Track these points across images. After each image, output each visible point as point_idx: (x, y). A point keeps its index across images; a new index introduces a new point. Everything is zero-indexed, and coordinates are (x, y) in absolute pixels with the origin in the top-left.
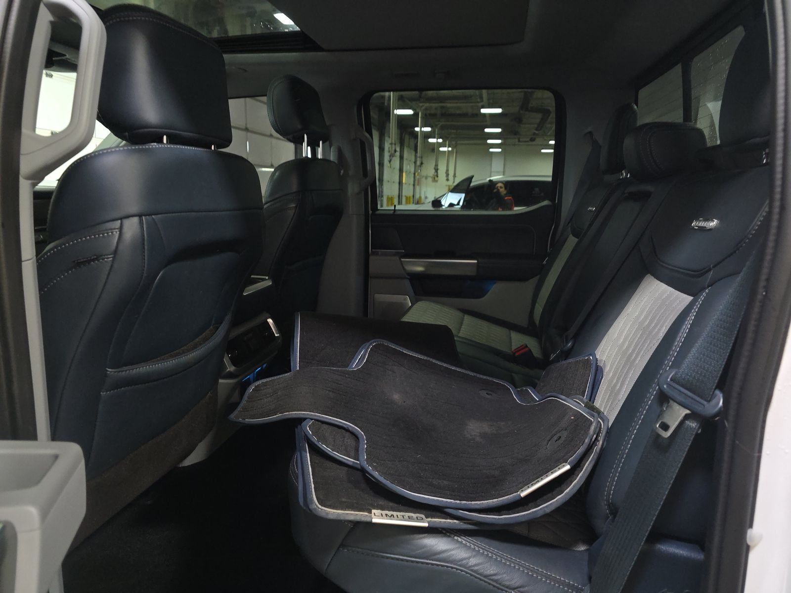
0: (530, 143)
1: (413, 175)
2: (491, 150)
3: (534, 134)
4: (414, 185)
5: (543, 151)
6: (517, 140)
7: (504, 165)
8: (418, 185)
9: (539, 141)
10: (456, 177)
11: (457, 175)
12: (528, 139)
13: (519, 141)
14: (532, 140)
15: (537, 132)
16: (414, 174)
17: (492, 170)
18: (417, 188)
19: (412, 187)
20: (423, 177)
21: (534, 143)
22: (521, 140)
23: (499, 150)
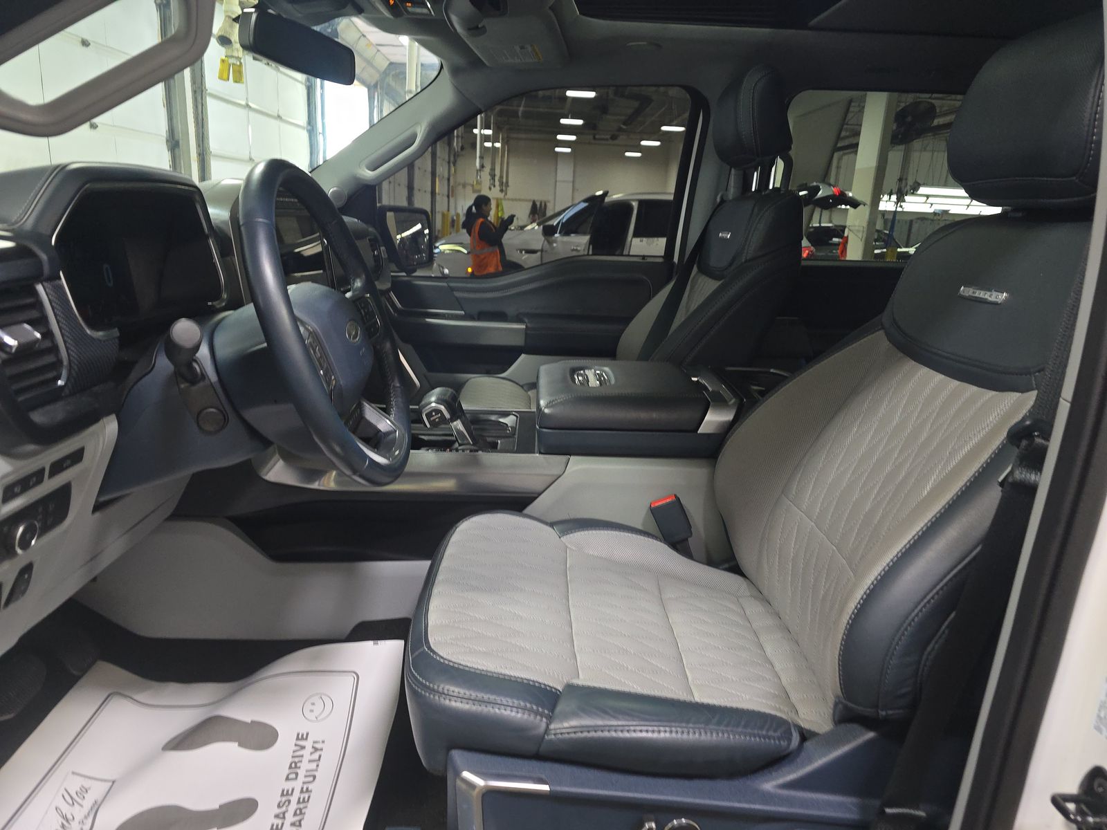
0: (610, 142)
1: (446, 182)
2: (557, 149)
3: (620, 130)
4: (448, 197)
5: (628, 154)
6: (591, 137)
7: (574, 172)
8: (452, 196)
9: (622, 139)
10: (508, 186)
11: (510, 184)
12: (608, 137)
13: (594, 138)
14: (614, 137)
15: (624, 127)
16: (449, 180)
17: (558, 179)
18: (452, 200)
19: (446, 199)
20: (459, 184)
21: (616, 142)
22: (597, 137)
23: (568, 150)
